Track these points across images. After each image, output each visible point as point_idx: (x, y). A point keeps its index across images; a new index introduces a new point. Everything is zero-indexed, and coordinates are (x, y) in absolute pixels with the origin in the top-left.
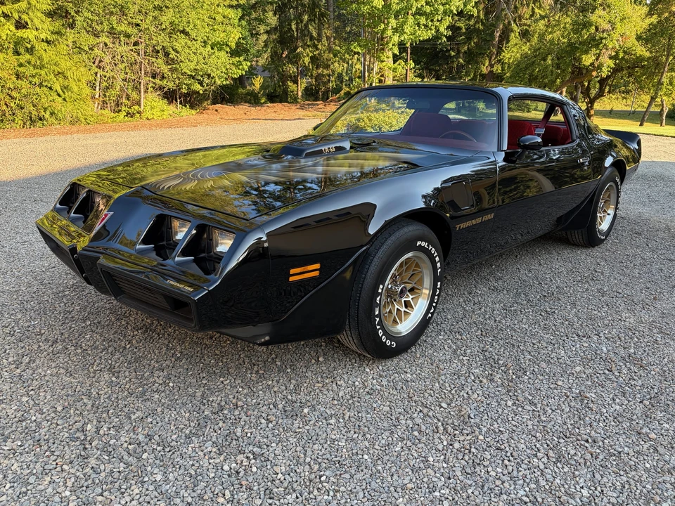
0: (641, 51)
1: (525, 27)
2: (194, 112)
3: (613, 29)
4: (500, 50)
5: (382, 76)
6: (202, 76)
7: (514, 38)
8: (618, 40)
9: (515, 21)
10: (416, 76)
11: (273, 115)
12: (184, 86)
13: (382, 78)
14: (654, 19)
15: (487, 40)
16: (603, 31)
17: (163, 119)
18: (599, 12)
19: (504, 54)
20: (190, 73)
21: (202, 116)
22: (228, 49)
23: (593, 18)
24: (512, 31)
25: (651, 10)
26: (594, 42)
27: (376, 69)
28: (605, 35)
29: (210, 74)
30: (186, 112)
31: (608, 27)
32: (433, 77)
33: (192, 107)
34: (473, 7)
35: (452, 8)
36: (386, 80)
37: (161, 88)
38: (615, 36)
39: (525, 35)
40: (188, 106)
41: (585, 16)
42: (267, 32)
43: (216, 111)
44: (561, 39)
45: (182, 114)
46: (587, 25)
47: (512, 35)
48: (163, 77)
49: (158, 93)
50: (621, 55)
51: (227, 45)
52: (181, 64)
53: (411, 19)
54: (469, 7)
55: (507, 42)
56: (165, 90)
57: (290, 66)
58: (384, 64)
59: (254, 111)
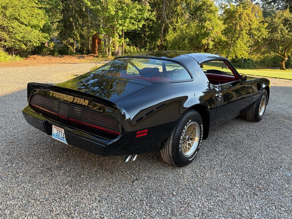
0: (224, 38)
1: (175, 26)
2: (22, 59)
3: (213, 29)
4: (164, 35)
5: (114, 44)
6: (26, 41)
7: (170, 30)
8: (215, 34)
9: (170, 23)
10: (127, 45)
11: (63, 61)
12: (17, 46)
13: (114, 46)
14: (226, 26)
15: (159, 31)
16: (209, 30)
17: (6, 62)
18: (207, 22)
19: (166, 37)
20: (20, 39)
21: (27, 61)
22: (39, 29)
23: (206, 24)
24: (169, 27)
25: (225, 22)
26: (206, 35)
27: (111, 41)
28: (210, 32)
29: (31, 40)
30: (18, 58)
31: (211, 28)
32: (134, 45)
33: (21, 56)
34: (153, 17)
35: (144, 16)
36: (116, 46)
37: (4, 46)
38: (214, 32)
39: (174, 29)
40: (19, 56)
41: (202, 24)
42: (58, 22)
43: (34, 58)
44: (190, 32)
45: (16, 59)
46: (203, 27)
47: (170, 29)
48: (5, 41)
49: (3, 49)
50: (216, 40)
51: (39, 27)
52: (15, 35)
53: (128, 20)
54: (151, 16)
55: (168, 32)
56: (7, 47)
57: (70, 38)
58: (115, 39)
59: (53, 59)
